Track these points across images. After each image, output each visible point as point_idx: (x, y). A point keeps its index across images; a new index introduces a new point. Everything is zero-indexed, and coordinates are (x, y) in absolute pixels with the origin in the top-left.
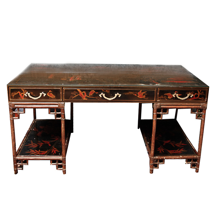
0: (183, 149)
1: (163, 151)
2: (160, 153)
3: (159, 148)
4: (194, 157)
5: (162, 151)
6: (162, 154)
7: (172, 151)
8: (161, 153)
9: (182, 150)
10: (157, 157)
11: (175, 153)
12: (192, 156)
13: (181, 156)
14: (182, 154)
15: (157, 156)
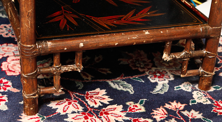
0: (148, 9)
1: (74, 23)
2: (62, 27)
3: (58, 13)
4: (197, 32)
5: (69, 22)
6: (70, 33)
7: (110, 17)
8: (65, 27)
9: (147, 13)
10: (49, 44)
11: (122, 22)
12: (190, 28)
13: (147, 33)
14: (148, 25)
15: (49, 40)
